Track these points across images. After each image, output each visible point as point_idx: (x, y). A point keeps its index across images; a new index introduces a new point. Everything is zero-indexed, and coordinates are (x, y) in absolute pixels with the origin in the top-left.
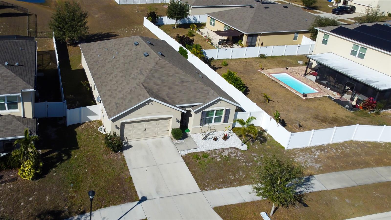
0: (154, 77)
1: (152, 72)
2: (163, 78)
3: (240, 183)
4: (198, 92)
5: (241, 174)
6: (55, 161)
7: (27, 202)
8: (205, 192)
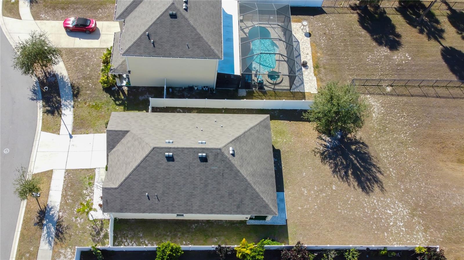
0: (135, 140)
1: (140, 140)
2: (132, 149)
3: (64, 196)
4: (116, 175)
5: (70, 201)
6: (116, 97)
7: (88, 83)
8: (64, 171)
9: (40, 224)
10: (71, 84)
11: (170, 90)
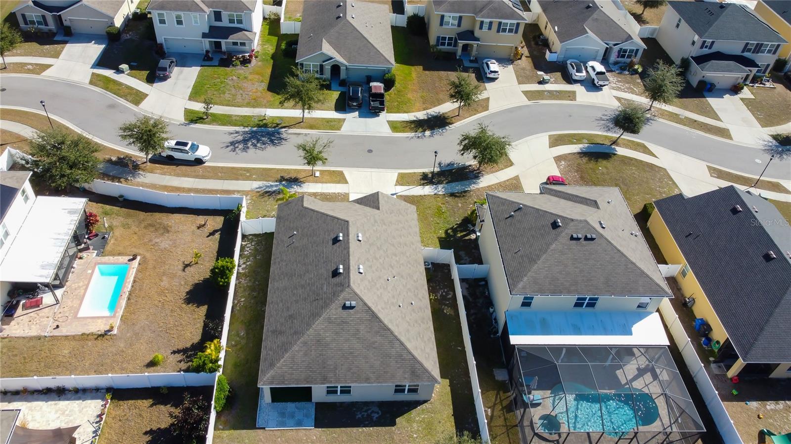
6: (458, 229)
8: (347, 192)
9: (282, 179)
10: (467, 191)
11: (483, 283)
